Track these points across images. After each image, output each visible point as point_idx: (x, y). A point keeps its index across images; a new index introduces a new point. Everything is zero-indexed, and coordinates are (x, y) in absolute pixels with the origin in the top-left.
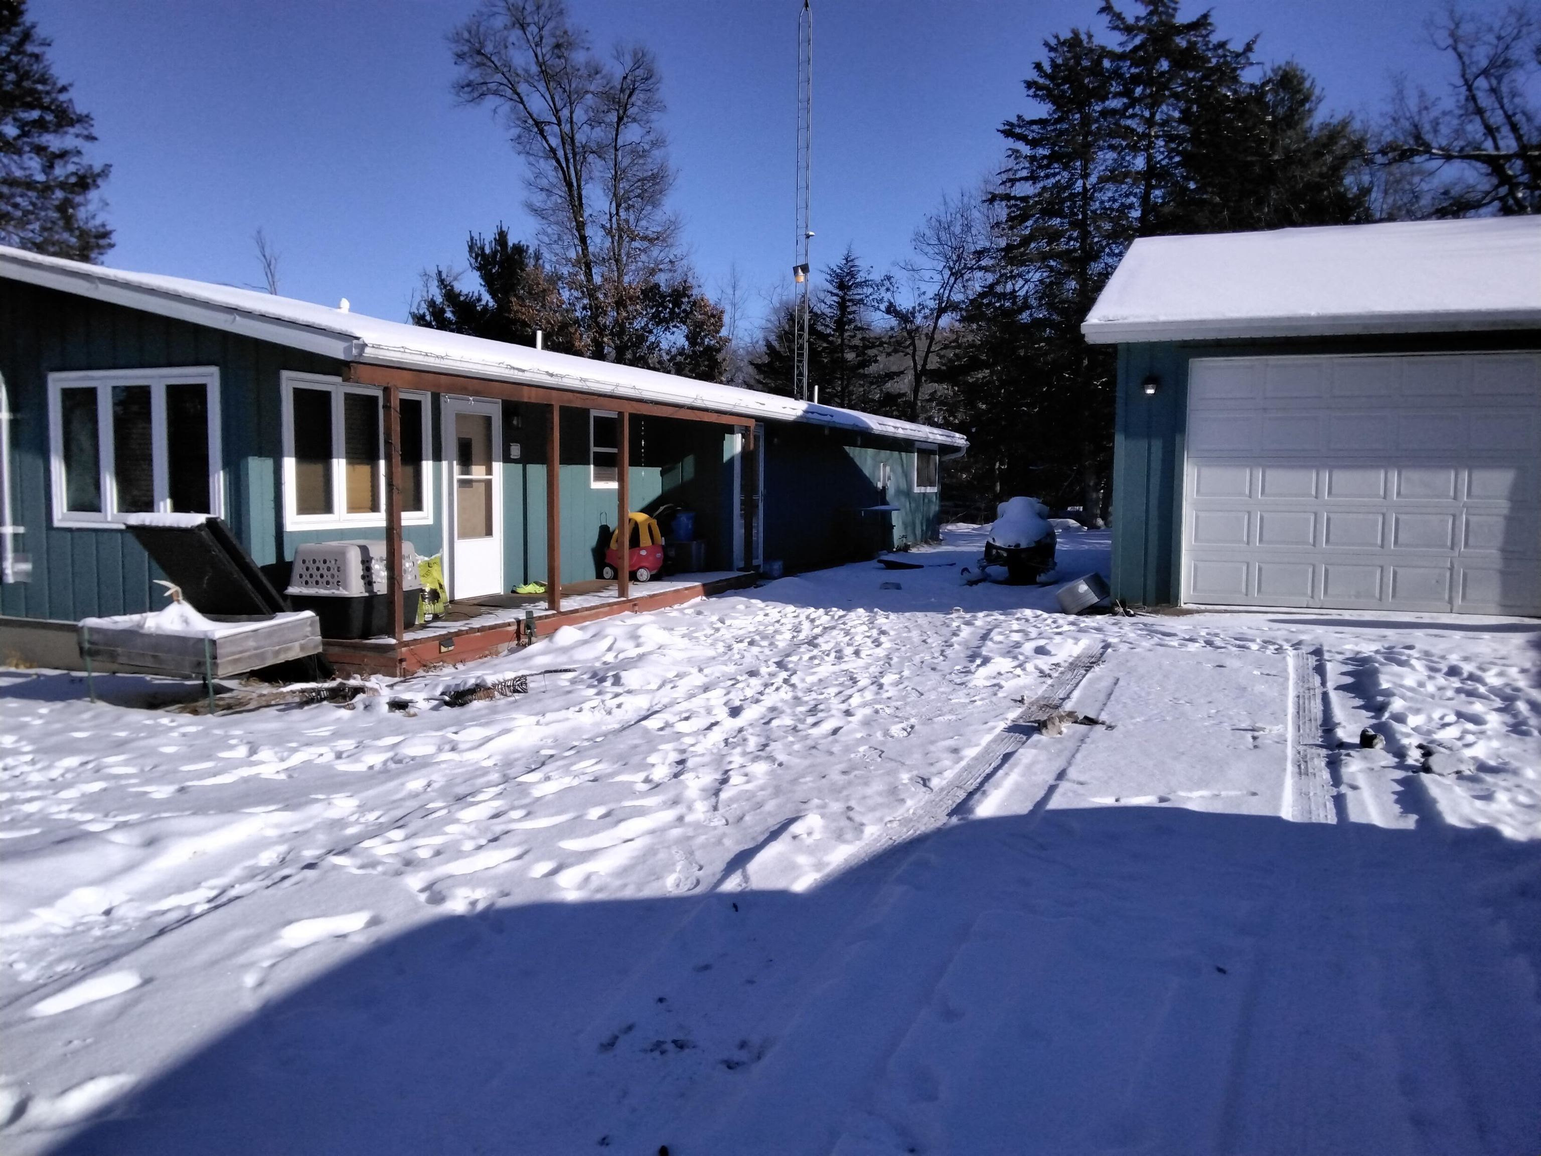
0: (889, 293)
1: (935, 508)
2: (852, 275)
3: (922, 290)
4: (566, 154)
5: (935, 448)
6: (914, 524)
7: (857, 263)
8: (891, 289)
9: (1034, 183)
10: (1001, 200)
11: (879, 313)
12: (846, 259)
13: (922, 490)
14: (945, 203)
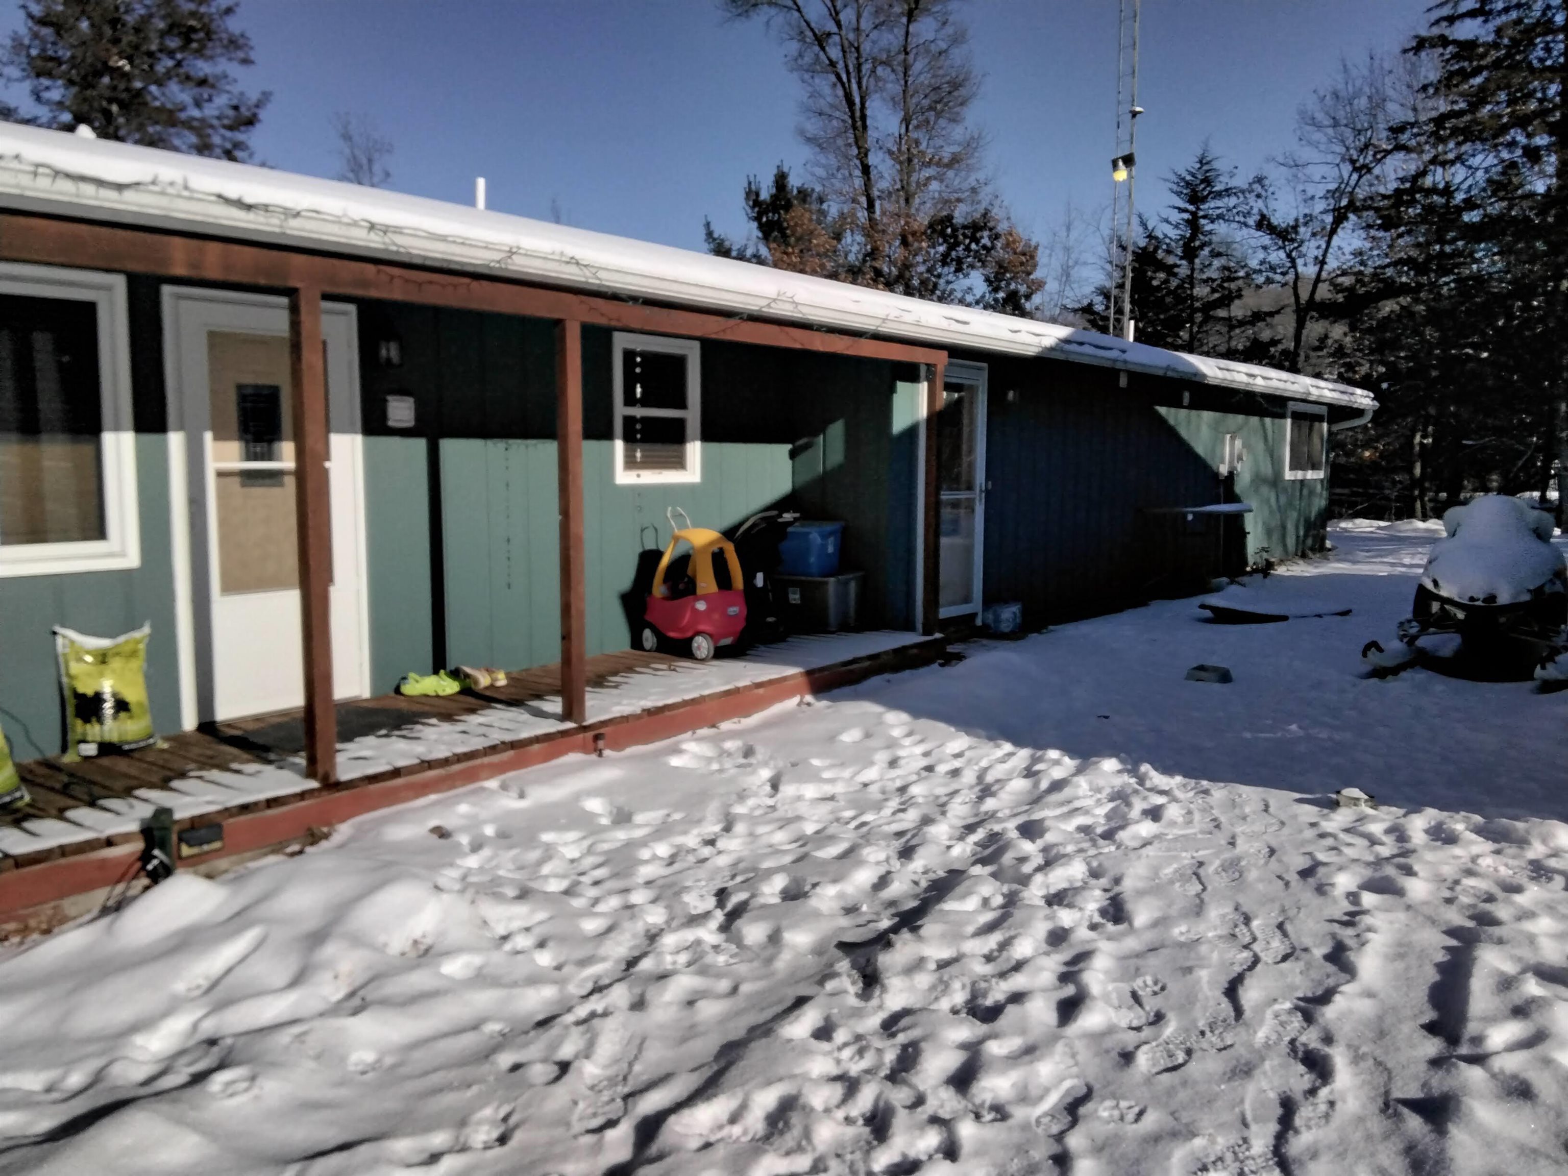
0: (1260, 201)
1: (1320, 502)
2: (1207, 181)
3: (1309, 194)
4: (846, 66)
5: (1324, 410)
6: (1284, 527)
7: (1216, 165)
8: (1263, 193)
9: (1486, 22)
10: (1433, 46)
11: (1245, 231)
12: (1201, 162)
13: (1299, 475)
14: (1346, 69)
